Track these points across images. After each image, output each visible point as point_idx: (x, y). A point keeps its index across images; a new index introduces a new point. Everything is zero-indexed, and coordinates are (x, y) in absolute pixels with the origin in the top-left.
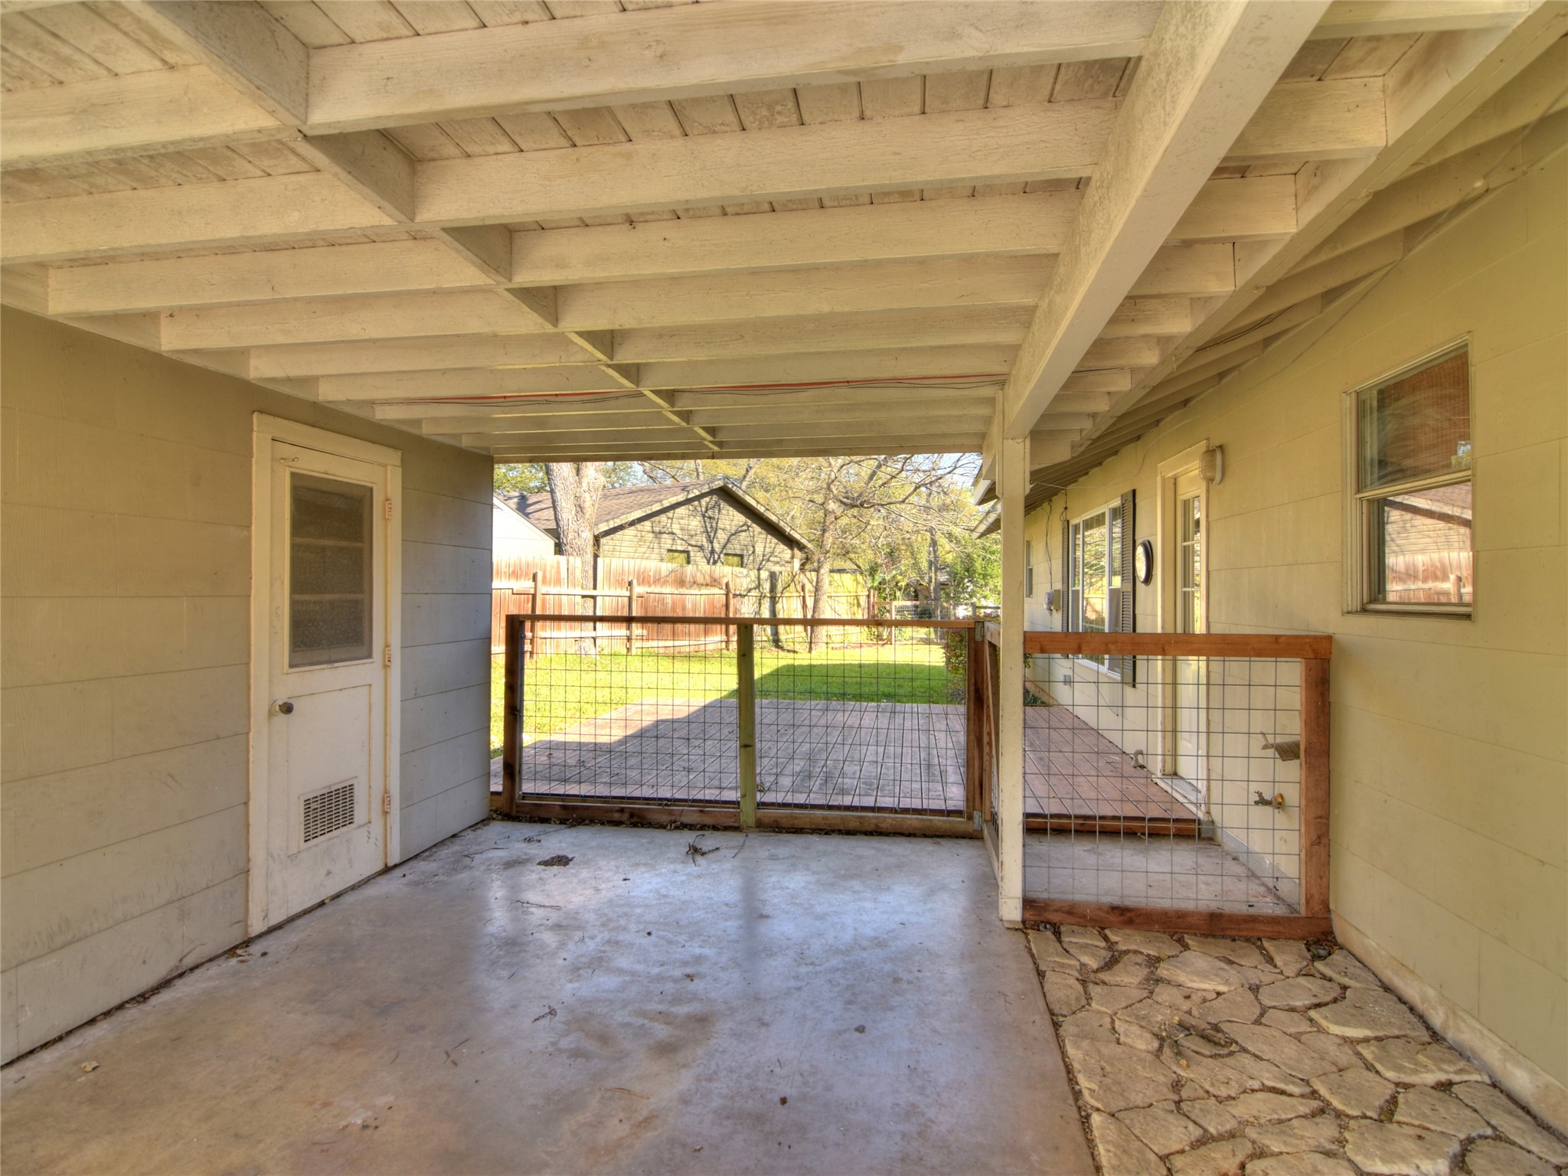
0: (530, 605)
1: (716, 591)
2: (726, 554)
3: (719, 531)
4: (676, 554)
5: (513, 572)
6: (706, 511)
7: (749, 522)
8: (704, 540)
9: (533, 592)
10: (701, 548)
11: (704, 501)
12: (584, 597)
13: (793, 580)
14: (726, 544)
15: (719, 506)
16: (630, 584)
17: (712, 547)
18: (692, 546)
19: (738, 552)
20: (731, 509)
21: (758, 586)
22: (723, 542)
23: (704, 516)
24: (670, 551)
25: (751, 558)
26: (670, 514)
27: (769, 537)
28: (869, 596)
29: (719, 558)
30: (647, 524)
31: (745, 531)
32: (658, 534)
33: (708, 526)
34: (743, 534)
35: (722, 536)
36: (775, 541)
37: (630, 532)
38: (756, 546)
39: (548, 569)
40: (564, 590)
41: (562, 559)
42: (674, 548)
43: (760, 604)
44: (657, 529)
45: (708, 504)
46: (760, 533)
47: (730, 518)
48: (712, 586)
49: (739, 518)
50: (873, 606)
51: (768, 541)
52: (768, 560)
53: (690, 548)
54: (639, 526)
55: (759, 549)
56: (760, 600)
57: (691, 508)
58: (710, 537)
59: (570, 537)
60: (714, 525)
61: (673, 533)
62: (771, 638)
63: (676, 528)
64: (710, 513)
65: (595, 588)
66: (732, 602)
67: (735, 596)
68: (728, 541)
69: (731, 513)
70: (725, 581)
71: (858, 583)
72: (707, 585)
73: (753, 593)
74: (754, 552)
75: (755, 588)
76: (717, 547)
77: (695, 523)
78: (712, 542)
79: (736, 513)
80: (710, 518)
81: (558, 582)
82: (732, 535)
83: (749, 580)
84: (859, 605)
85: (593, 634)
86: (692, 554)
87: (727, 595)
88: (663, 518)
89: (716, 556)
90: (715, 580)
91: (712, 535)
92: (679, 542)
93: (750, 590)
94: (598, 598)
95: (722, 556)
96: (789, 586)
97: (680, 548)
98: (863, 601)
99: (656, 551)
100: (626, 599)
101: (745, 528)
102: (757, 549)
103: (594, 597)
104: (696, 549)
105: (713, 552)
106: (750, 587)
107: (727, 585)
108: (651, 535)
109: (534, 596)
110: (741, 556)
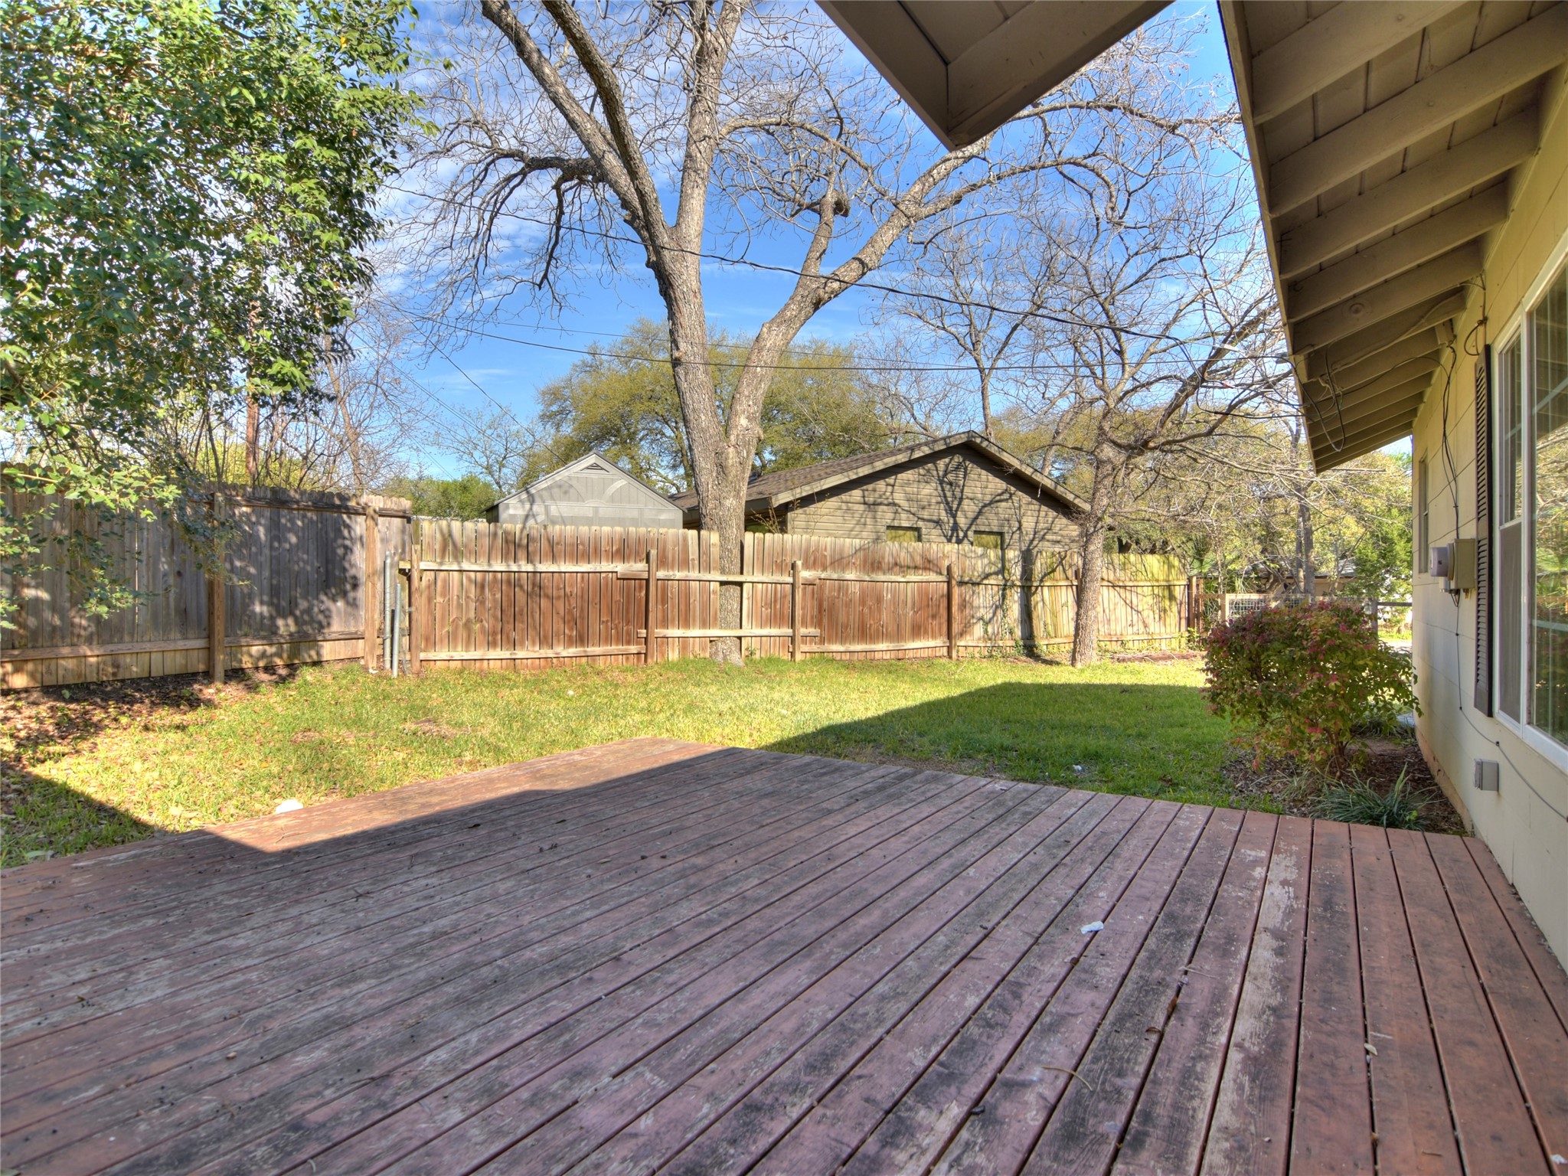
0: (643, 593)
1: (932, 576)
2: (976, 532)
3: (965, 502)
4: (901, 532)
5: (618, 551)
6: (945, 475)
7: (1013, 489)
8: (943, 513)
9: (645, 576)
10: (938, 523)
11: (941, 464)
12: (722, 583)
13: (1061, 563)
14: (976, 518)
15: (966, 468)
16: (793, 566)
17: (955, 523)
18: (923, 520)
19: (995, 529)
20: (984, 472)
21: (1002, 571)
22: (971, 515)
23: (941, 482)
24: (889, 527)
25: (1016, 536)
26: (891, 480)
27: (1044, 508)
28: (1189, 586)
29: (966, 536)
30: (856, 494)
31: (1006, 500)
32: (872, 506)
33: (949, 494)
34: (1003, 504)
35: (969, 508)
36: (1052, 514)
37: (832, 503)
38: (1024, 520)
39: (670, 547)
40: (694, 574)
41: (692, 533)
42: (896, 524)
43: (1004, 597)
44: (871, 500)
45: (947, 466)
46: (1029, 503)
47: (982, 484)
48: (925, 569)
49: (996, 484)
50: (1197, 601)
51: (1043, 514)
52: (1043, 538)
53: (920, 524)
54: (844, 497)
55: (1028, 524)
56: (1004, 589)
57: (922, 471)
58: (951, 509)
59: (710, 505)
60: (958, 495)
61: (895, 504)
62: (1021, 643)
63: (899, 497)
64: (951, 477)
65: (742, 573)
66: (956, 591)
67: (961, 583)
68: (980, 513)
69: (984, 477)
70: (946, 563)
71: (1171, 566)
72: (916, 568)
73: (992, 581)
74: (1019, 528)
75: (996, 573)
76: (962, 521)
77: (929, 491)
78: (954, 516)
79: (991, 477)
80: (951, 484)
81: (685, 563)
82: (985, 506)
83: (986, 561)
84: (1172, 598)
85: (739, 633)
86: (924, 531)
87: (949, 583)
88: (881, 485)
89: (961, 534)
90: (929, 561)
91: (955, 506)
92: (904, 516)
93: (987, 576)
94: (745, 586)
95: (970, 533)
96: (1054, 571)
97: (905, 524)
98: (1179, 592)
99: (869, 527)
100: (788, 588)
101: (1006, 496)
102: (1025, 525)
103: (740, 584)
104: (932, 525)
105: (955, 527)
106: (987, 570)
107: (949, 569)
108: (862, 507)
109: (647, 581)
110: (1001, 534)
